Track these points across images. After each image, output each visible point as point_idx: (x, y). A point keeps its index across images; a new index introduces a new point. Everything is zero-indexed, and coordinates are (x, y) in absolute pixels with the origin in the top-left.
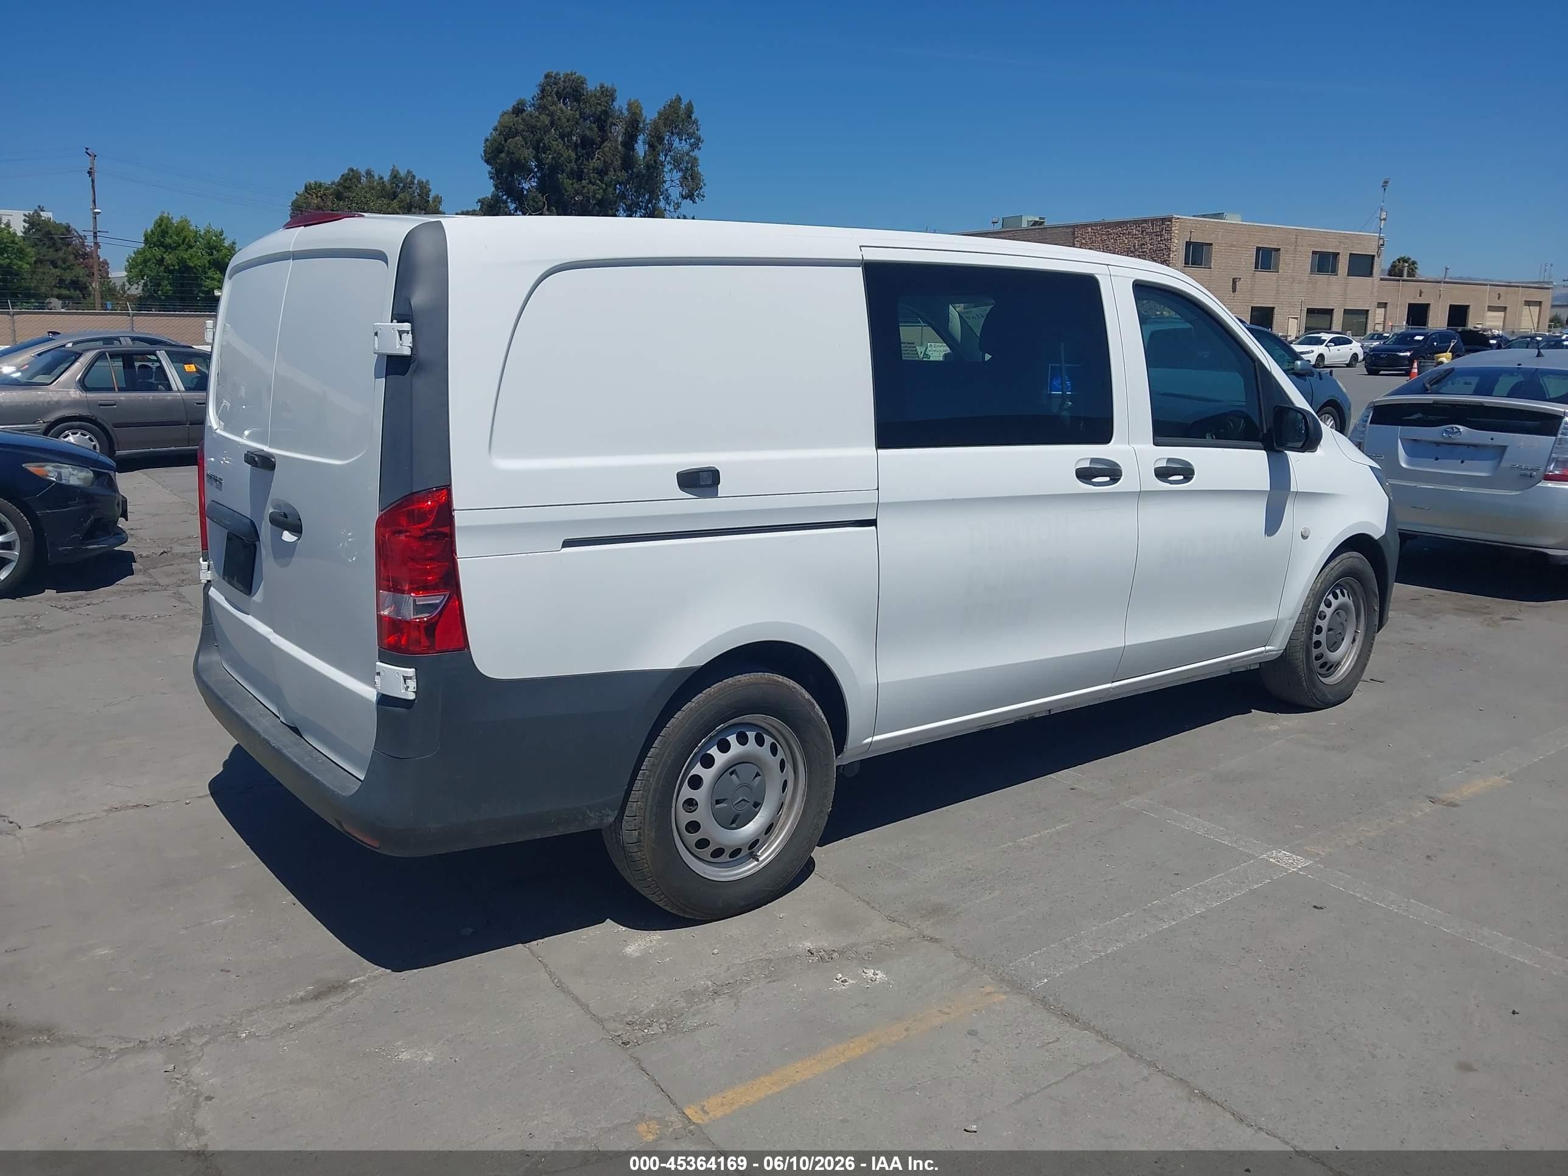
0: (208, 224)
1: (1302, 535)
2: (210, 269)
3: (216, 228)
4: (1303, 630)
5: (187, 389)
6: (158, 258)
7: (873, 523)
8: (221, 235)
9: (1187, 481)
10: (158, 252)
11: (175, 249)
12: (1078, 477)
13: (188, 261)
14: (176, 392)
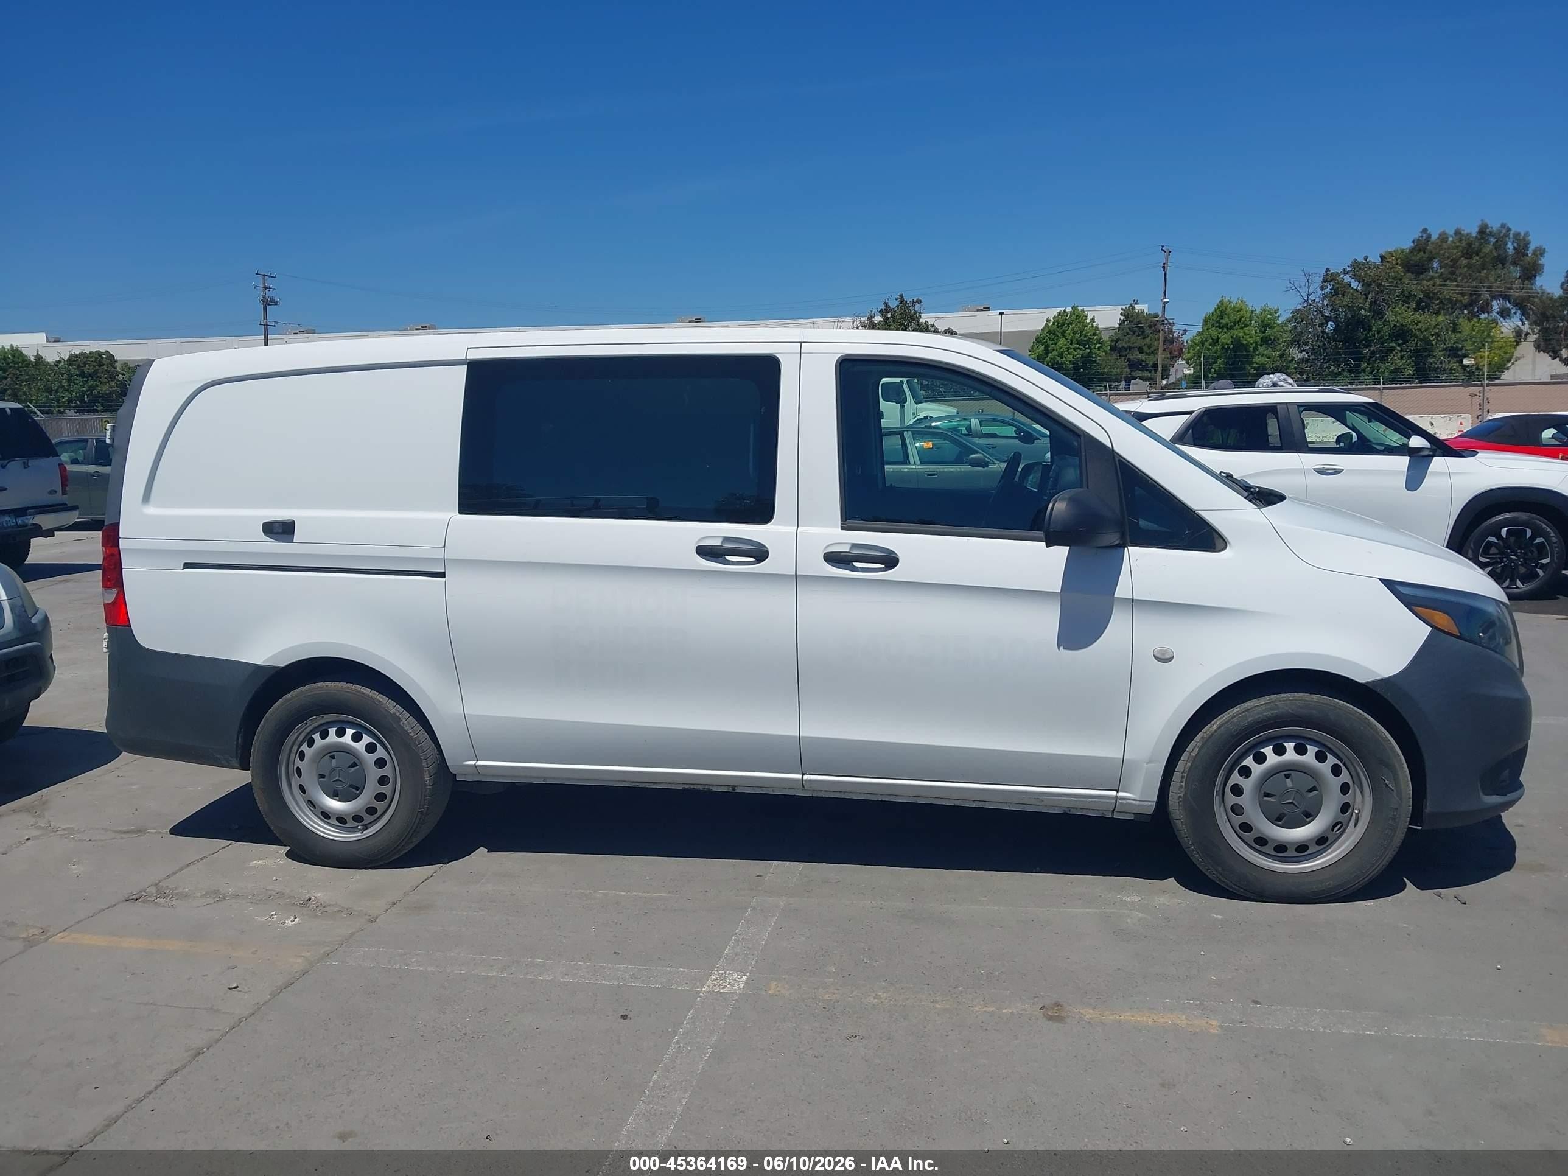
0: (1265, 303)
1: (1154, 656)
2: (1261, 345)
3: (1272, 306)
4: (1182, 782)
5: (922, 463)
6: (1214, 338)
7: (442, 575)
8: (1276, 313)
9: (887, 569)
10: (1214, 332)
11: (1231, 328)
12: (697, 553)
13: (1241, 338)
14: (913, 465)
